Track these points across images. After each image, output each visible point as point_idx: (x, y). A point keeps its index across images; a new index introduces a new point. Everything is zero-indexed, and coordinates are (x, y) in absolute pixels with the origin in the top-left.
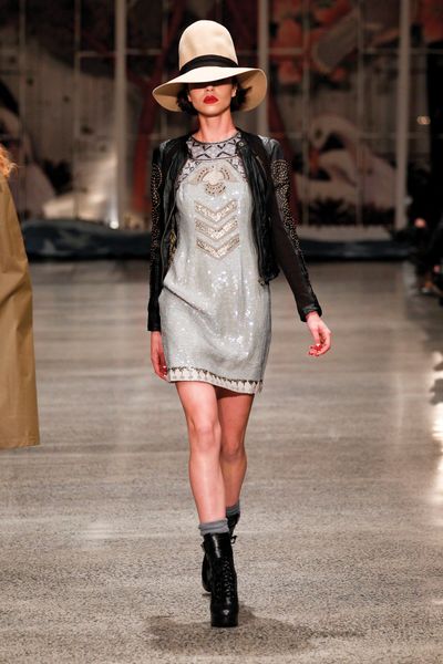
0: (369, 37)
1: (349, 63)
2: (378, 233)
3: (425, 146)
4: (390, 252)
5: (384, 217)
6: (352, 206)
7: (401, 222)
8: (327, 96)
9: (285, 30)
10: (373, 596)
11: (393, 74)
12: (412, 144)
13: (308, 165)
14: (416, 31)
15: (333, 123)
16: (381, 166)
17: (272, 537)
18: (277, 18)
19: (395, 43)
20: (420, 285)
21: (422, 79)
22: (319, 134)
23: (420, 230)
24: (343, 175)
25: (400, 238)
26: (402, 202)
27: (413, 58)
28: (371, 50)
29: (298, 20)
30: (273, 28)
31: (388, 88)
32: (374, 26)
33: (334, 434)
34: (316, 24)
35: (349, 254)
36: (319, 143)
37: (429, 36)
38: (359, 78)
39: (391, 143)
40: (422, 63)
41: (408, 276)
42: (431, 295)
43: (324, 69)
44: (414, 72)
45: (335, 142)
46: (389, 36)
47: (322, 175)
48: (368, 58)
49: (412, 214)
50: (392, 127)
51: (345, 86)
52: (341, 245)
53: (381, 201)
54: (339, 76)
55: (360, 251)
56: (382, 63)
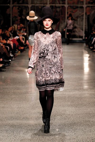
0: (80, 14)
1: (77, 17)
2: (81, 39)
3: (87, 28)
4: (83, 42)
5: (82, 37)
6: (77, 36)
7: (84, 38)
10: (80, 86)
11: (83, 19)
12: (85, 28)
14: (86, 13)
16: (81, 31)
17: (67, 78)
18: (68, 11)
19: (83, 15)
20: (86, 46)
21: (87, 20)
23: (86, 39)
25: (84, 40)
26: (84, 35)
27: (86, 17)
28: (80, 16)
31: (82, 21)
32: (80, 13)
33: (75, 65)
35: (77, 42)
37: (88, 14)
38: (79, 19)
39: (83, 28)
40: (87, 18)
41: (85, 45)
42: (88, 47)
44: (86, 19)
45: (75, 27)
48: (80, 17)
49: (85, 37)
50: (83, 26)
52: (76, 41)
53: (81, 35)
54: (76, 19)
55: (79, 41)
56: (81, 17)
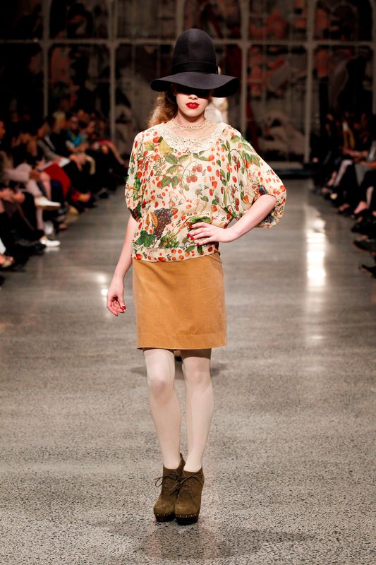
0: (293, 75)
1: (284, 87)
2: (296, 166)
3: (317, 125)
4: (303, 174)
5: (299, 158)
6: (284, 154)
7: (307, 159)
8: (274, 102)
9: (255, 70)
11: (304, 92)
12: (312, 124)
13: (264, 133)
14: (315, 72)
15: (276, 114)
16: (298, 135)
18: (251, 66)
19: (304, 78)
21: (317, 95)
22: (269, 119)
23: (315, 164)
24: (280, 138)
25: (306, 166)
26: (306, 151)
27: (313, 85)
28: (294, 81)
29: (261, 66)
30: (249, 70)
31: (302, 99)
32: (295, 70)
33: (275, 258)
34: (269, 69)
36: (269, 123)
37: (321, 75)
38: (288, 93)
39: (302, 124)
40: (317, 87)
41: (310, 185)
43: (272, 88)
44: (313, 91)
45: (277, 123)
46: (302, 75)
47: (270, 138)
48: (293, 85)
49: (311, 157)
50: (303, 116)
51: (282, 97)
53: (298, 150)
54: (279, 92)
55: (288, 173)
56: (299, 87)
